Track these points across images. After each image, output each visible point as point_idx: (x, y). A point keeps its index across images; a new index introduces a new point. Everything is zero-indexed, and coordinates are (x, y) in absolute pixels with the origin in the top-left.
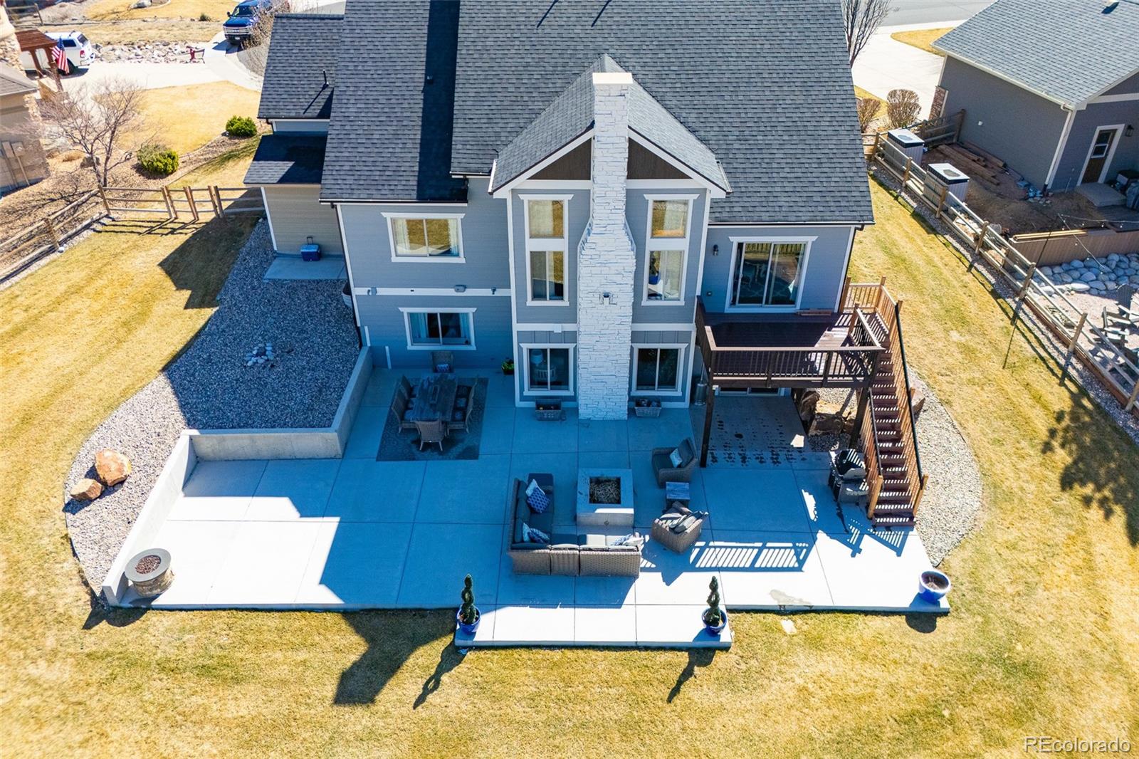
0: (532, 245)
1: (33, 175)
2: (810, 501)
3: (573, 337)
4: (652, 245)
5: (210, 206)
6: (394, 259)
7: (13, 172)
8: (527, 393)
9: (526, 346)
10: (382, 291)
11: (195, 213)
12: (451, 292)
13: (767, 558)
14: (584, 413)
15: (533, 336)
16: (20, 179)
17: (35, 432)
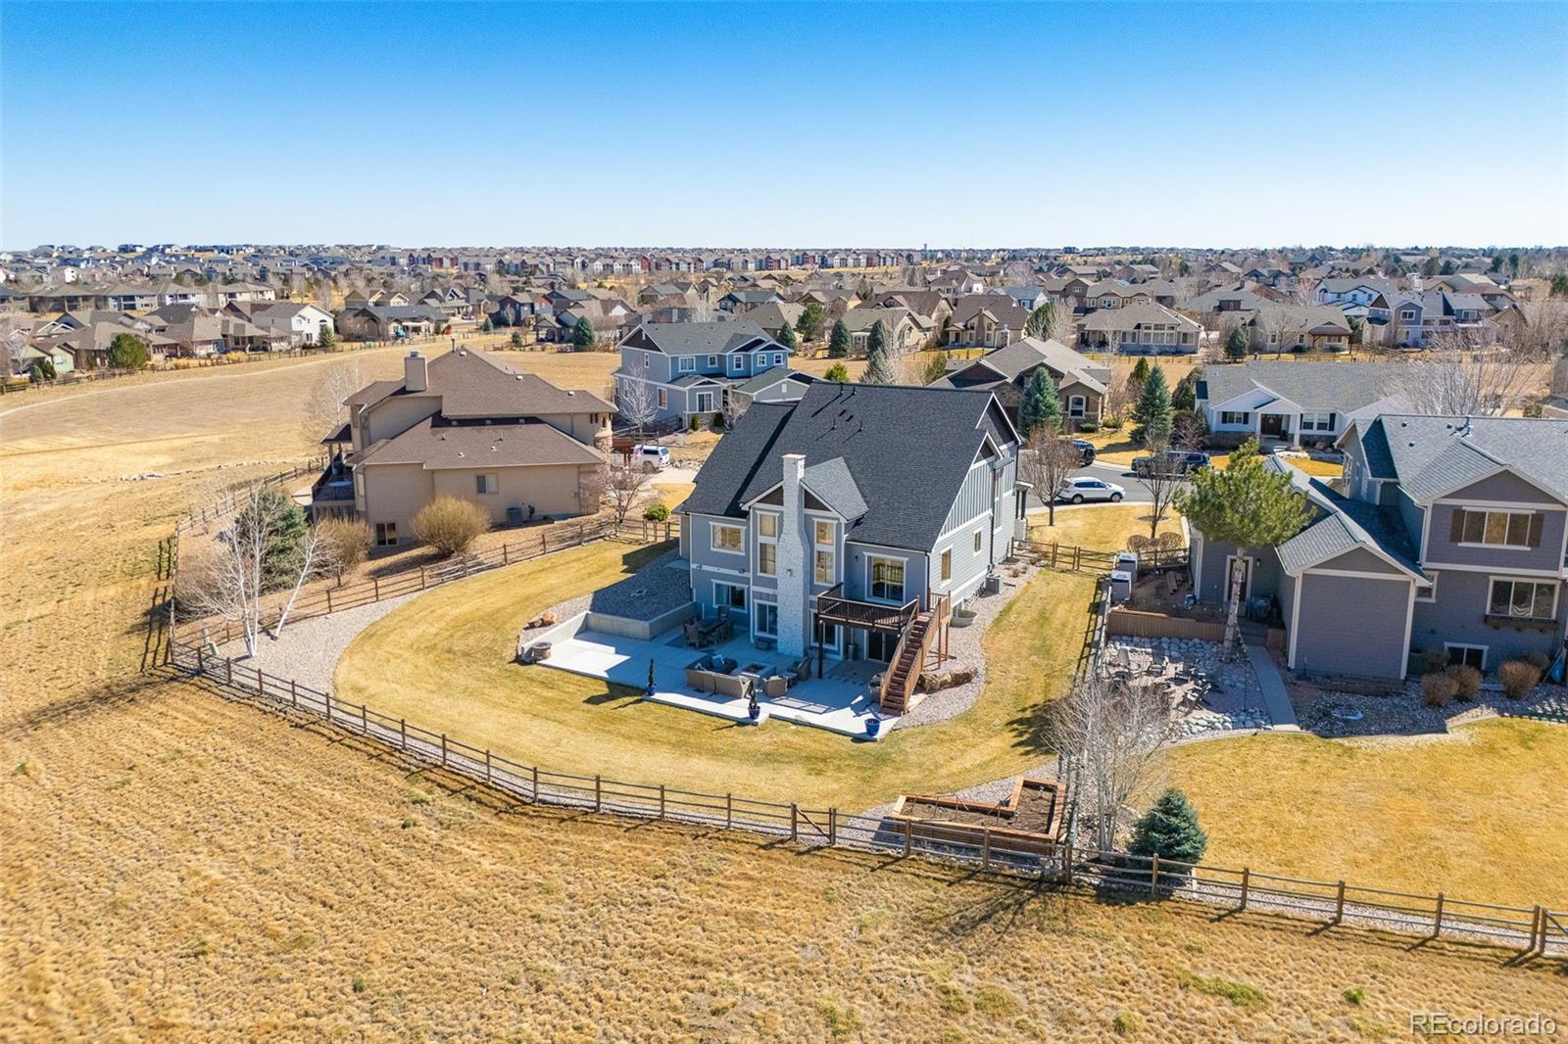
0: (761, 539)
1: (590, 510)
2: (860, 698)
3: (775, 598)
4: (818, 547)
5: (663, 533)
6: (712, 549)
7: (581, 506)
8: (756, 633)
9: (757, 601)
10: (705, 568)
11: (656, 537)
12: (736, 573)
13: (809, 708)
14: (780, 647)
15: (760, 596)
16: (583, 511)
17: (527, 603)
